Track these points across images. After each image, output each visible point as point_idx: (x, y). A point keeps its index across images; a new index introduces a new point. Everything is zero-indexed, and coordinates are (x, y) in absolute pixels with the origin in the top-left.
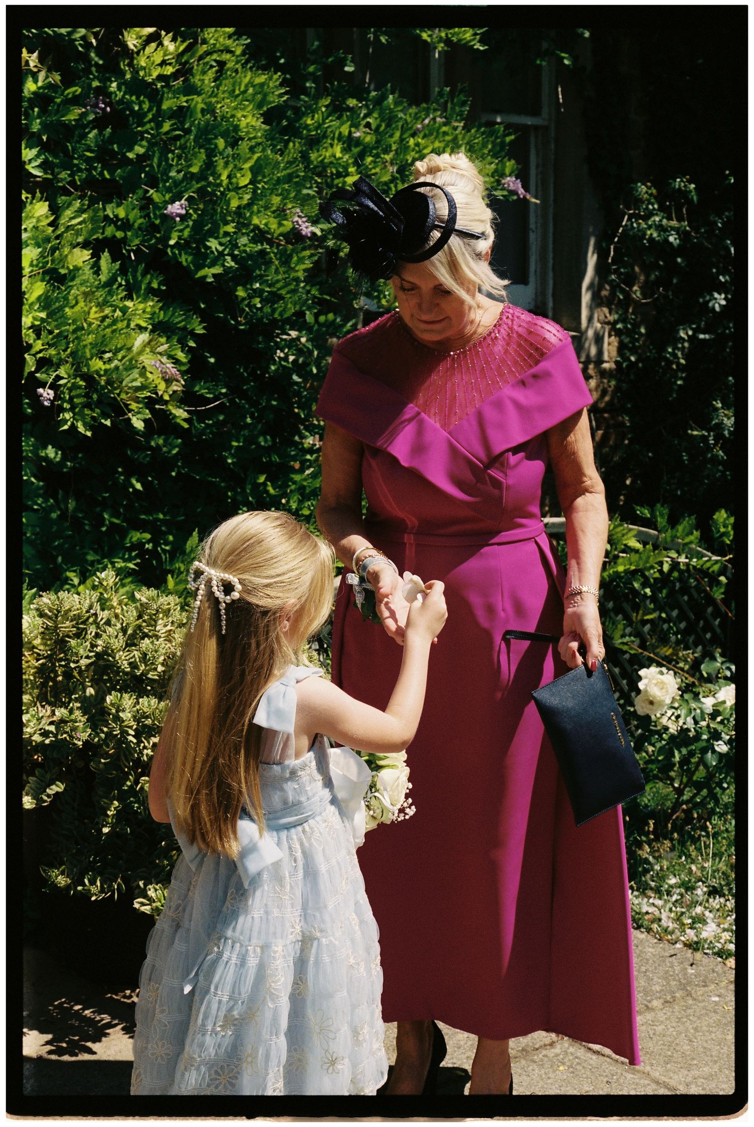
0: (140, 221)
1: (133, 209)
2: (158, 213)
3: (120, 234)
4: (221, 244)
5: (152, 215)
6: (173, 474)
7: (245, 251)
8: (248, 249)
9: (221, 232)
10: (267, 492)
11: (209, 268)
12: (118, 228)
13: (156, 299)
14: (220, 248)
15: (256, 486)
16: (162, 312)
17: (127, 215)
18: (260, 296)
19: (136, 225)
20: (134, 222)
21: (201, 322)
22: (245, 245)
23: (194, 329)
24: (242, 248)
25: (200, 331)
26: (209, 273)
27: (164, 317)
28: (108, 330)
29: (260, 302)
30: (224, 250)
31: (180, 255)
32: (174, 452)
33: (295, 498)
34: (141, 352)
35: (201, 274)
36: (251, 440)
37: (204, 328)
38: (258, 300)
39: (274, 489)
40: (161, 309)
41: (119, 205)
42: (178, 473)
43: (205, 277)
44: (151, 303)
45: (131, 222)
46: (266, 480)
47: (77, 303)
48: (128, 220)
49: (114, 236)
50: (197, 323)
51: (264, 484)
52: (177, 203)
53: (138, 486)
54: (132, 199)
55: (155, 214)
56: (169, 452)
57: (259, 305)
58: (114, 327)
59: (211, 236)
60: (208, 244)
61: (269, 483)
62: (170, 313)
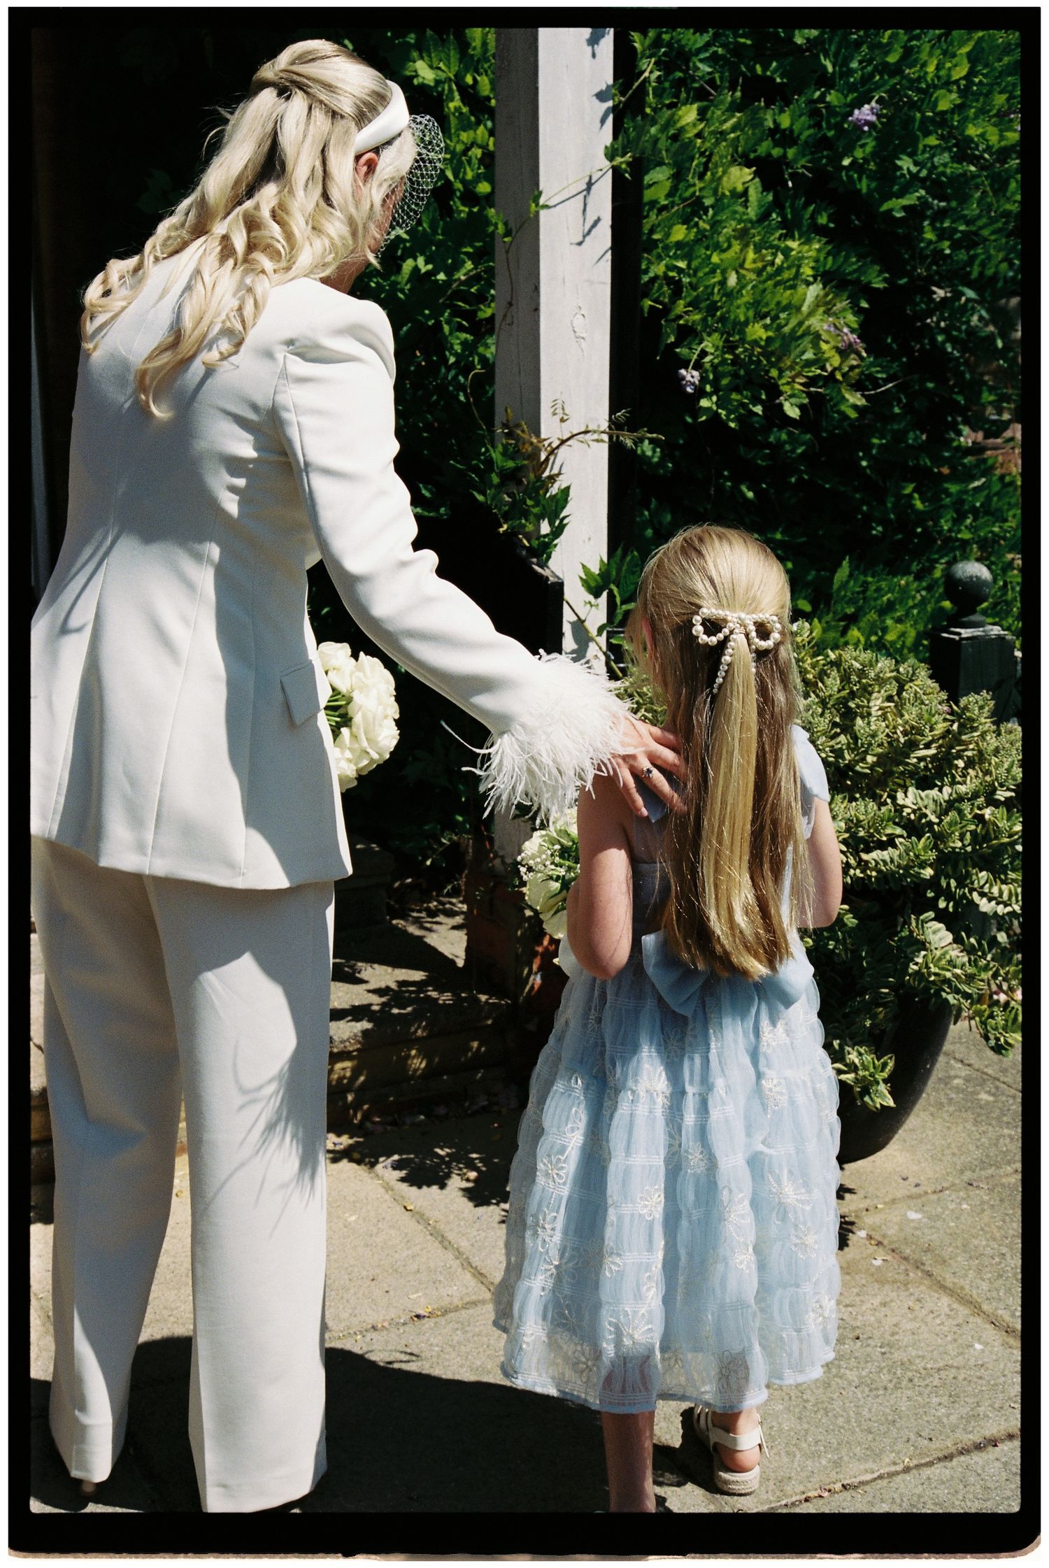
0: (807, 133)
1: (800, 116)
2: (833, 121)
3: (776, 152)
4: (916, 163)
5: (824, 124)
6: (793, 480)
7: (944, 174)
8: (948, 171)
9: (921, 147)
10: (912, 506)
11: (897, 198)
12: (776, 144)
13: (824, 240)
14: (914, 169)
15: (899, 496)
16: (830, 259)
17: (792, 124)
18: (950, 238)
19: (803, 137)
20: (800, 134)
21: (881, 272)
22: (945, 165)
23: (870, 282)
24: (941, 169)
25: (878, 284)
26: (896, 206)
27: (833, 264)
28: (770, 283)
29: (950, 247)
30: (919, 171)
31: (860, 179)
32: (799, 451)
33: (949, 517)
34: (811, 314)
35: (885, 207)
36: (899, 437)
37: (885, 280)
38: (947, 243)
39: (923, 502)
40: (828, 254)
41: (782, 111)
42: (800, 480)
43: (891, 210)
44: (817, 246)
45: (796, 134)
46: (915, 490)
47: (729, 246)
48: (791, 131)
49: (769, 155)
50: (874, 275)
51: (910, 496)
52: (866, 106)
53: (750, 495)
54: (801, 101)
55: (828, 123)
56: (793, 451)
57: (948, 252)
58: (779, 278)
59: (904, 152)
60: (899, 163)
61: (916, 496)
62: (842, 259)
